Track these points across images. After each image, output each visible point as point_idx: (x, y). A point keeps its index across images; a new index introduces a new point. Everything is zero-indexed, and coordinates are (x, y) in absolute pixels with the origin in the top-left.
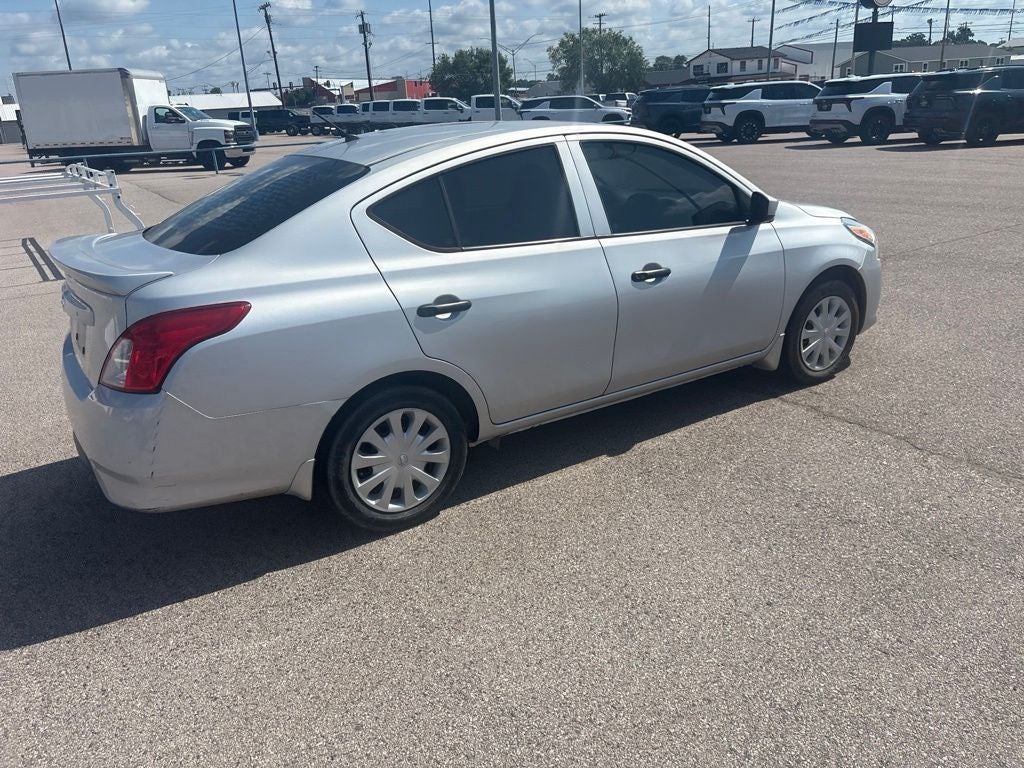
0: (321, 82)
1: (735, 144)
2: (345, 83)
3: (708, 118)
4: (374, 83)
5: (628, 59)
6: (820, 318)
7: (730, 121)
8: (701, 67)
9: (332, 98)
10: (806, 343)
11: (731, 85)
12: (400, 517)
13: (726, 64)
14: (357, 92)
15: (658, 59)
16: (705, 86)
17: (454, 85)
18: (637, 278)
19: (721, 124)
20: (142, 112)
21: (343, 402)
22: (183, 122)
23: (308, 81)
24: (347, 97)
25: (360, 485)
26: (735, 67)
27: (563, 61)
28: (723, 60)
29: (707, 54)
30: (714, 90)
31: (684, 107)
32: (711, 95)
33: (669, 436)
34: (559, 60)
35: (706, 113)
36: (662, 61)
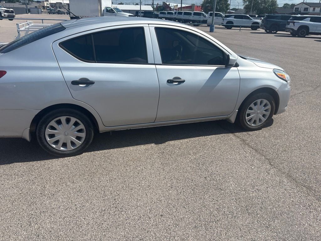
0: (168, 3)
1: (297, 37)
2: (175, 5)
3: (288, 26)
4: (183, 5)
5: (271, 3)
6: (256, 106)
7: (296, 28)
8: (298, 8)
9: (170, 9)
10: (249, 115)
11: (299, 15)
12: (65, 153)
13: (308, 8)
14: (178, 8)
15: (285, 4)
16: (290, 15)
17: (209, 8)
18: (170, 82)
19: (292, 29)
20: (103, 8)
21: (40, 111)
22: (114, 12)
23: (164, 3)
24: (175, 9)
25: (49, 139)
26: (311, 10)
27: (247, 2)
28: (307, 6)
29: (302, 4)
30: (292, 17)
31: (281, 22)
32: (291, 18)
33: (181, 141)
34: (246, 2)
35: (288, 25)
36: (286, 5)
